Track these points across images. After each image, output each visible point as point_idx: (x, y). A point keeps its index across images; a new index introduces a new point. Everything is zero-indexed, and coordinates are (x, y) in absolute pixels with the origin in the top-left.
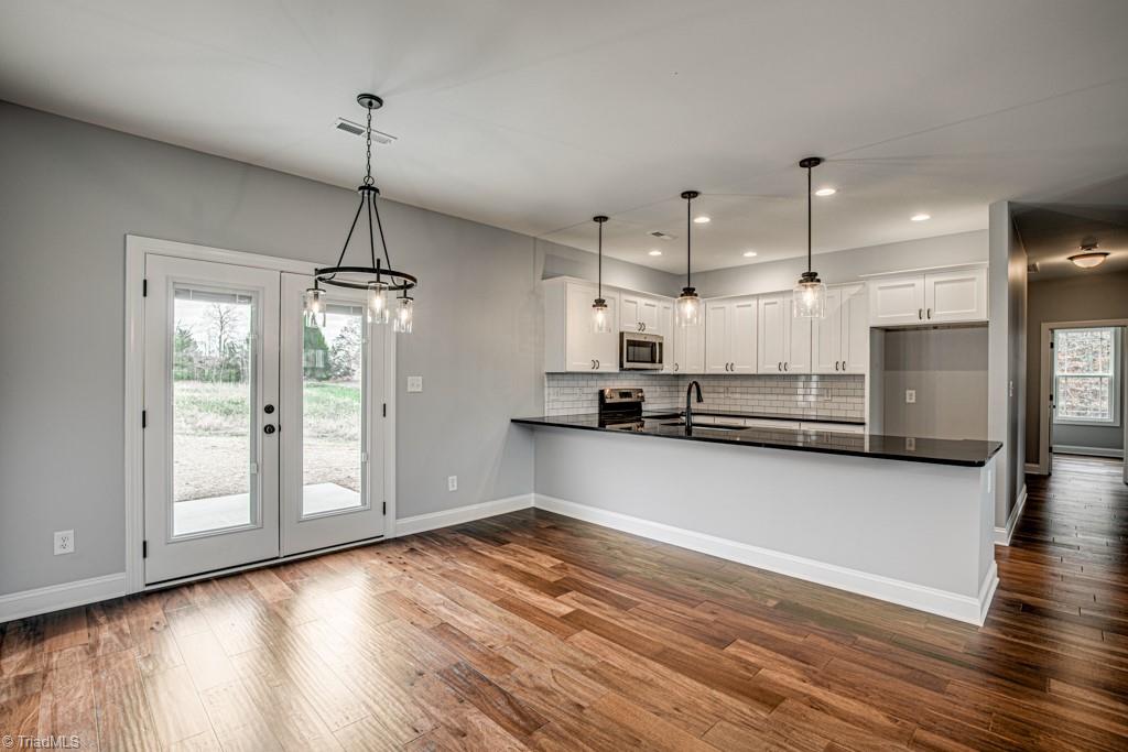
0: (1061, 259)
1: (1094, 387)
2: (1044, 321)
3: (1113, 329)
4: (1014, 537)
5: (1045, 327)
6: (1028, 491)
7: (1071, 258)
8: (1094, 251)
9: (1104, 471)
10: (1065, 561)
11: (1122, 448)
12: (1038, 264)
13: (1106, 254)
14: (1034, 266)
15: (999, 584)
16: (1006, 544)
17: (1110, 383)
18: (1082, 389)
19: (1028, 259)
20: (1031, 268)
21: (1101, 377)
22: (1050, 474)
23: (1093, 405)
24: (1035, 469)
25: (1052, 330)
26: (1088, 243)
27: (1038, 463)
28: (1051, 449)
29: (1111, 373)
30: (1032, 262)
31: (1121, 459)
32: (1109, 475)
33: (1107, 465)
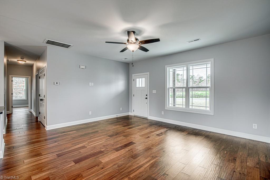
0: (15, 60)
1: (19, 91)
2: (10, 75)
3: (25, 78)
4: (6, 131)
5: (10, 76)
6: (7, 118)
7: (18, 60)
8: (23, 60)
9: (24, 110)
10: (20, 133)
11: (28, 104)
12: (9, 60)
13: (26, 61)
14: (8, 60)
15: (5, 144)
16: (5, 133)
17: (25, 90)
18: (16, 92)
19: (7, 58)
20: (8, 61)
21: (23, 89)
22: (12, 113)
23: (19, 95)
24: (9, 112)
25: (12, 77)
26: (22, 58)
27: (9, 111)
28: (12, 107)
29: (25, 88)
30: (8, 59)
31: (28, 107)
32: (25, 111)
33: (25, 109)
